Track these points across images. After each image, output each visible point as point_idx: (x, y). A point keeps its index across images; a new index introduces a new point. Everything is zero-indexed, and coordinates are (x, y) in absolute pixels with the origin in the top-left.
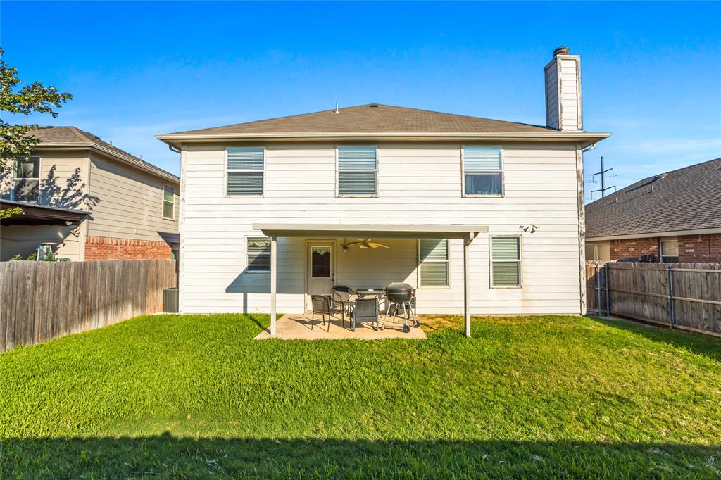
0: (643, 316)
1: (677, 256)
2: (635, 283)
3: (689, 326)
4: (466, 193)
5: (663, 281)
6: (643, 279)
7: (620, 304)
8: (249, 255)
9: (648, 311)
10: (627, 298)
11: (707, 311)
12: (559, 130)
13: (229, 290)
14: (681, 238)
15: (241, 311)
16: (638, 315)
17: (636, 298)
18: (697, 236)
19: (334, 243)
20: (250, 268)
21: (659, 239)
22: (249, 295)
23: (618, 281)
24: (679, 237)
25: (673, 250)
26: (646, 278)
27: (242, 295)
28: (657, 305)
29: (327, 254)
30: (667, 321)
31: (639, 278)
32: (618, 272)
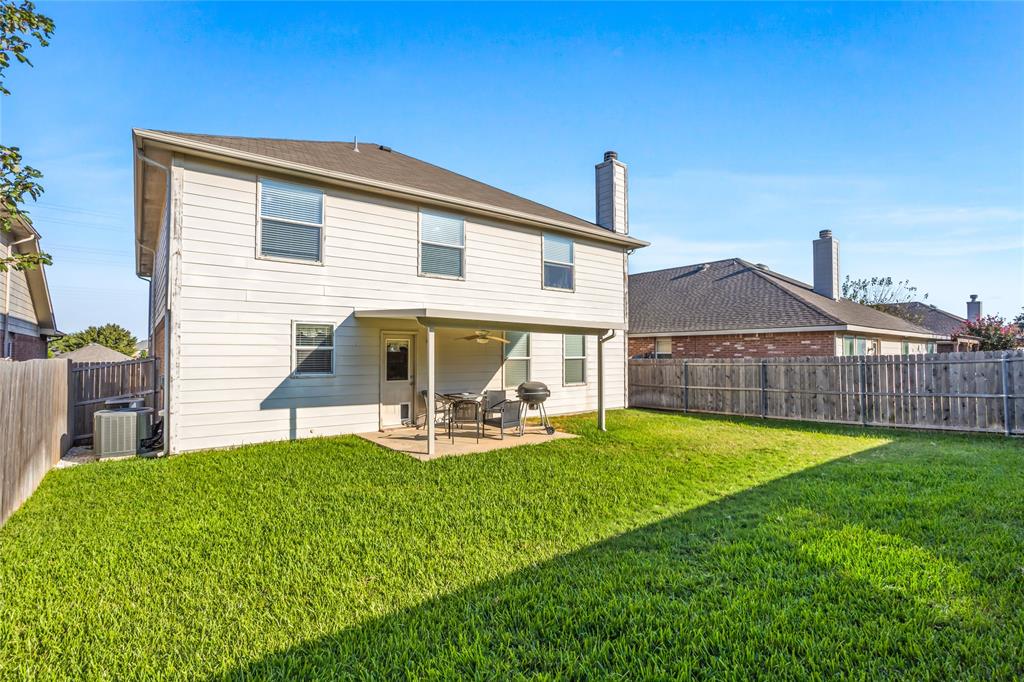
0: (660, 405)
1: (670, 353)
2: (653, 378)
3: (698, 408)
4: (546, 285)
5: (679, 374)
6: (661, 373)
7: (638, 396)
8: (298, 351)
9: (665, 400)
10: (645, 390)
11: (712, 395)
12: (614, 231)
13: (267, 405)
14: (673, 338)
15: (286, 436)
16: (655, 405)
17: (654, 391)
18: (686, 337)
19: (414, 336)
20: (300, 369)
21: (655, 338)
22: (300, 412)
23: (637, 376)
24: (673, 337)
25: (666, 348)
26: (664, 372)
27: (287, 412)
28: (672, 395)
29: (404, 350)
30: (681, 407)
31: (657, 373)
32: (637, 370)
